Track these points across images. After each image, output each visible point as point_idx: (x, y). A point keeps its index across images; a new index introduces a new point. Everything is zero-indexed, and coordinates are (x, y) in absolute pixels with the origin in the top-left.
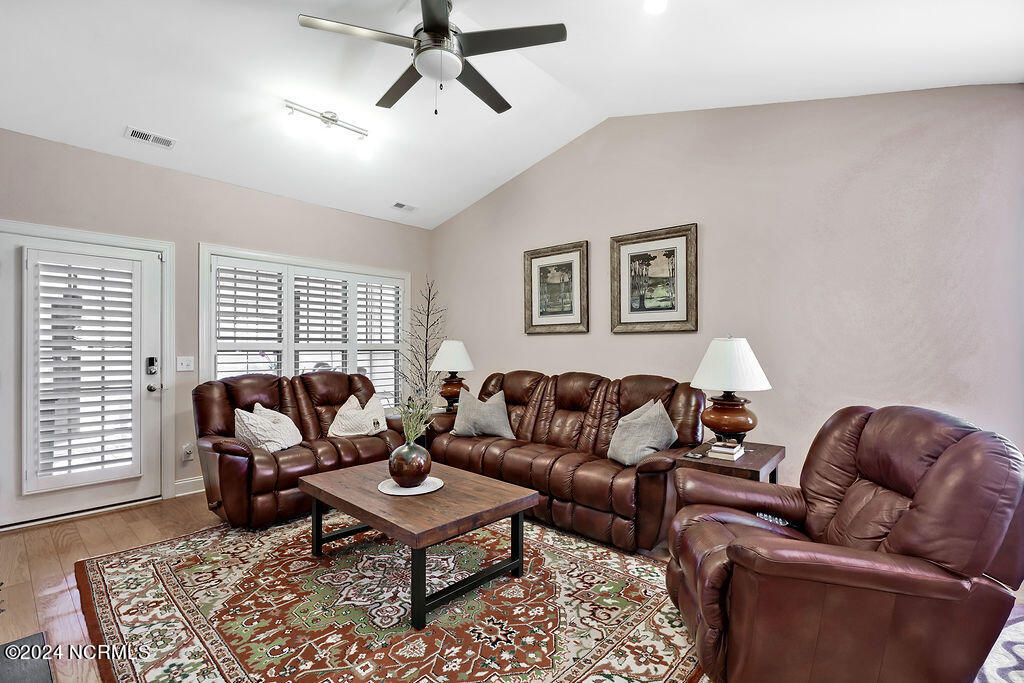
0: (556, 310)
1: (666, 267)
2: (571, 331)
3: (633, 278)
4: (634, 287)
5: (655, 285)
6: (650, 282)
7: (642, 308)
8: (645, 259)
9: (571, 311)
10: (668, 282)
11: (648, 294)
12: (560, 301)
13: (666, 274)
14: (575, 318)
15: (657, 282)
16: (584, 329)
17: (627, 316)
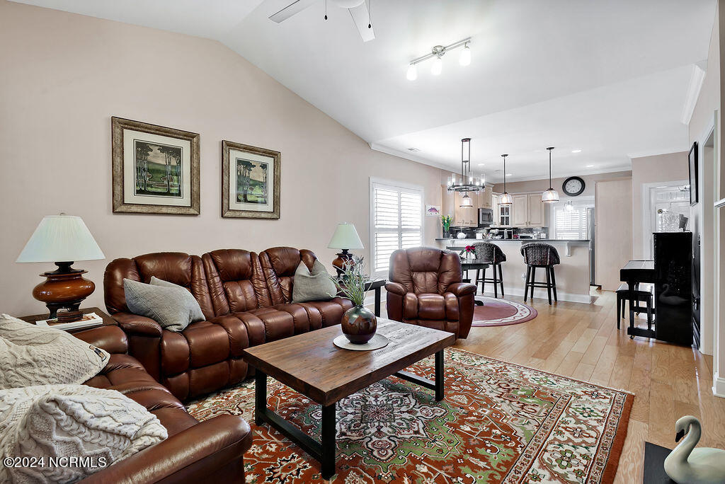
0: (159, 190)
1: (261, 174)
2: (182, 213)
3: (239, 177)
4: (239, 184)
5: (254, 185)
6: (251, 182)
7: (246, 201)
8: (248, 165)
9: (179, 194)
10: (262, 185)
11: (249, 192)
12: (166, 182)
13: (261, 180)
14: (185, 200)
15: (256, 184)
16: (196, 212)
17: (234, 205)
